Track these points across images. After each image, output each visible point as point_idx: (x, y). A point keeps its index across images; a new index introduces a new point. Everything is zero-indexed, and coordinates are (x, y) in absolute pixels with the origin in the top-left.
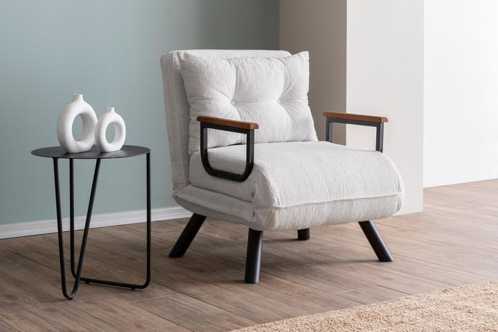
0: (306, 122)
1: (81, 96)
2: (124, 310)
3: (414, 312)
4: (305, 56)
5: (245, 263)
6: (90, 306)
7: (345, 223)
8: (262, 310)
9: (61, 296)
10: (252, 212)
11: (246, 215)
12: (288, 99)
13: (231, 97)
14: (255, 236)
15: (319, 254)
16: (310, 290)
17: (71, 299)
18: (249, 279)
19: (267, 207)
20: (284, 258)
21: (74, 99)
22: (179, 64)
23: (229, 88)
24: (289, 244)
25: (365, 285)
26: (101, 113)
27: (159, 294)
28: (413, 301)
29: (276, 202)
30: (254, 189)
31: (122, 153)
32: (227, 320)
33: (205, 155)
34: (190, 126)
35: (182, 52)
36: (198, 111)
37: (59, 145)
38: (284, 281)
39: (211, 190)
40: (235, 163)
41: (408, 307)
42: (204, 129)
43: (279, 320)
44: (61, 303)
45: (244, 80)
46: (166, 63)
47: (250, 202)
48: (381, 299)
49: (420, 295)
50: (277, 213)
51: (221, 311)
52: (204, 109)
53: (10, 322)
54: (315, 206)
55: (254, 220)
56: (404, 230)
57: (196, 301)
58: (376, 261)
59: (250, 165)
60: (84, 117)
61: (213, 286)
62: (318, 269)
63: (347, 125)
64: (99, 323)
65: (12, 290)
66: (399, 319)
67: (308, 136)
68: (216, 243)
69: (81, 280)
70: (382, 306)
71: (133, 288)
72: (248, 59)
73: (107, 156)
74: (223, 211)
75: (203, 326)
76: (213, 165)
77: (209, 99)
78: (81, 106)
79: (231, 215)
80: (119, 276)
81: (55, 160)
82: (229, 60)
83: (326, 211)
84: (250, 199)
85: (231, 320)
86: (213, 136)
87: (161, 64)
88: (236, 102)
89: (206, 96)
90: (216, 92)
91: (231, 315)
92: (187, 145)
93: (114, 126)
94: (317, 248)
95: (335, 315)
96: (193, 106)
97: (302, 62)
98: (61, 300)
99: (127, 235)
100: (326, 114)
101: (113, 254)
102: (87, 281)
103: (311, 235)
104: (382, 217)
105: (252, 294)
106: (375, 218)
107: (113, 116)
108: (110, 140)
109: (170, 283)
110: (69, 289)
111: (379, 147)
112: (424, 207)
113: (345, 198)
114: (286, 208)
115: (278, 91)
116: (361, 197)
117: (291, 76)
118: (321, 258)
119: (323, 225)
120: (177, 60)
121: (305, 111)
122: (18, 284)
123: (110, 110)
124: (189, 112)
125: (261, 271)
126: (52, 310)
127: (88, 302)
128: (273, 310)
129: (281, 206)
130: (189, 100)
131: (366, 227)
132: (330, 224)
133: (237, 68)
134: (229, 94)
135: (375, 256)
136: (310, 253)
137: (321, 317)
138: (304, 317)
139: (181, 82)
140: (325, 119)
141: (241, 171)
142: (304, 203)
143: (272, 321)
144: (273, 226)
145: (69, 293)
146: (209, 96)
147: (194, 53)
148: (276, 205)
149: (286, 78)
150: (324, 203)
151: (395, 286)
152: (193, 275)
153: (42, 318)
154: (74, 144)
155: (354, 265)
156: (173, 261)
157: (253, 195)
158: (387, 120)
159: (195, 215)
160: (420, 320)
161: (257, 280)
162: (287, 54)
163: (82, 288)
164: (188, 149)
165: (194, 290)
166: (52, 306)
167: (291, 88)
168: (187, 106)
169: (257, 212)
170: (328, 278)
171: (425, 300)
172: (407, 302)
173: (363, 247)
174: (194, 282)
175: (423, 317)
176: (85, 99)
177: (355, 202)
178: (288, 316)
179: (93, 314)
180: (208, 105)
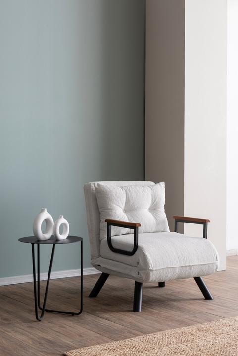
0: (164, 222)
1: (46, 209)
2: (70, 327)
3: (228, 328)
4: (163, 184)
5: (133, 301)
6: (52, 325)
7: (187, 278)
8: (145, 327)
9: (36, 320)
10: (137, 273)
11: (134, 274)
12: (153, 209)
13: (123, 208)
14: (138, 285)
15: (171, 295)
16: (170, 316)
17: (40, 321)
18: (136, 309)
19: (145, 270)
20: (153, 298)
21: (42, 211)
22: (94, 190)
23: (122, 203)
24: (154, 289)
25: (200, 313)
26: (56, 219)
27: (87, 318)
28: (227, 322)
29: (151, 267)
30: (139, 260)
31: (67, 241)
32: (127, 332)
33: (109, 240)
34: (101, 224)
35: (96, 183)
36: (105, 216)
37: (33, 236)
38: (155, 310)
39: (113, 260)
40: (127, 245)
41: (225, 325)
42: (109, 226)
43: (156, 332)
44: (36, 323)
45: (130, 199)
46: (87, 189)
47: (136, 267)
48: (209, 321)
49: (231, 318)
50: (151, 273)
51: (123, 327)
52: (109, 215)
53: (10, 334)
54: (172, 269)
55: (139, 276)
56: (217, 282)
57: (108, 322)
58: (203, 299)
59: (136, 246)
60: (47, 221)
61: (116, 314)
62: (173, 304)
63: (185, 223)
64: (58, 334)
65: (6, 316)
66: (220, 331)
67: (165, 229)
68: (114, 289)
69: (45, 311)
70: (211, 324)
71: (73, 314)
72: (132, 187)
73: (60, 242)
74: (121, 272)
75: (115, 336)
76: (114, 246)
77: (111, 209)
78: (46, 215)
79: (125, 274)
80: (63, 308)
81: (33, 245)
82: (122, 188)
83: (177, 271)
84: (136, 265)
85: (129, 332)
86: (114, 230)
87: (84, 189)
88: (125, 211)
89: (109, 207)
90: (115, 205)
91: (129, 329)
92: (99, 235)
93: (63, 226)
94: (170, 292)
95: (186, 329)
96: (102, 213)
97: (161, 188)
98: (35, 322)
99: (63, 285)
100: (174, 217)
101: (58, 295)
102: (47, 311)
103: (166, 284)
104: (207, 275)
105: (139, 318)
106: (203, 276)
107: (63, 220)
108: (61, 233)
109: (92, 312)
110: (39, 315)
111: (205, 236)
112: (227, 268)
113: (188, 265)
114: (156, 270)
115: (148, 204)
116: (196, 264)
117: (155, 196)
118: (173, 298)
119: (175, 279)
120: (94, 187)
121: (163, 215)
122: (8, 312)
123: (61, 217)
124: (100, 217)
125: (142, 305)
126: (31, 327)
127: (49, 322)
128: (151, 326)
129: (153, 269)
130: (100, 210)
131: (198, 280)
132: (180, 279)
133: (126, 192)
134: (122, 206)
135: (203, 297)
136: (166, 294)
137: (178, 330)
138: (169, 330)
139: (96, 199)
140: (174, 220)
141: (131, 249)
143: (152, 333)
144: (149, 280)
145: (39, 318)
146: (112, 208)
147: (102, 183)
148: (151, 268)
149: (153, 197)
150: (176, 267)
151: (216, 313)
152: (104, 307)
153: (26, 331)
154: (42, 236)
155: (192, 302)
156: (92, 299)
157: (138, 263)
158: (209, 221)
159: (103, 274)
160: (232, 332)
161: (140, 310)
162: (152, 183)
163: (46, 315)
164: (99, 237)
165: (106, 316)
166: (30, 325)
167: (155, 203)
168: (99, 214)
169: (140, 272)
170: (179, 309)
171: (233, 321)
172: (224, 322)
173: (197, 291)
174: (106, 311)
175: (234, 330)
176: (48, 211)
177: (193, 267)
178: (160, 330)
179: (54, 329)
180: (111, 213)
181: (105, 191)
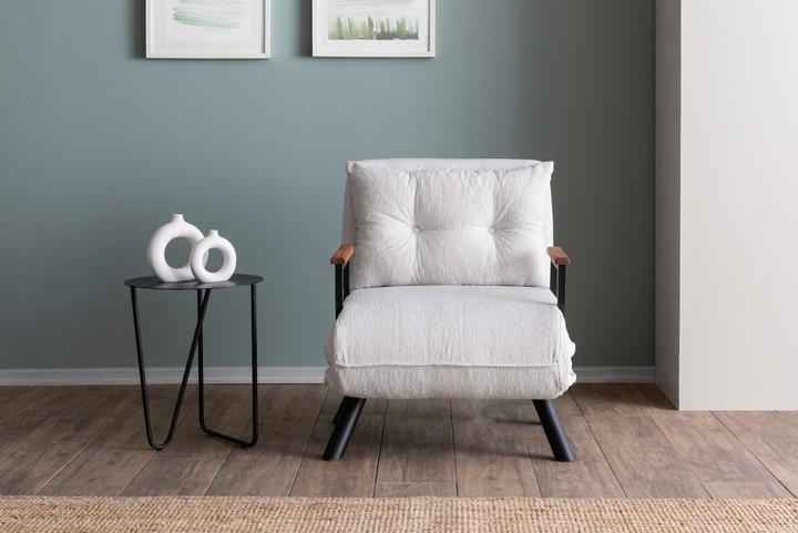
1: (180, 216)
12: (502, 227)
13: (411, 224)
17: (158, 449)
23: (404, 212)
29: (340, 359)
50: (342, 373)
77: (372, 224)
88: (420, 229)
89: (368, 219)
90: (381, 215)
96: (358, 233)
114: (355, 368)
117: (504, 195)
123: (211, 233)
129: (347, 364)
130: (356, 224)
133: (418, 184)
142: (383, 363)
146: (372, 220)
148: (339, 362)
149: (496, 198)
161: (337, 457)
167: (504, 213)
180: (369, 232)
181: (363, 181)
